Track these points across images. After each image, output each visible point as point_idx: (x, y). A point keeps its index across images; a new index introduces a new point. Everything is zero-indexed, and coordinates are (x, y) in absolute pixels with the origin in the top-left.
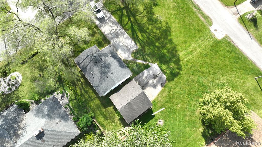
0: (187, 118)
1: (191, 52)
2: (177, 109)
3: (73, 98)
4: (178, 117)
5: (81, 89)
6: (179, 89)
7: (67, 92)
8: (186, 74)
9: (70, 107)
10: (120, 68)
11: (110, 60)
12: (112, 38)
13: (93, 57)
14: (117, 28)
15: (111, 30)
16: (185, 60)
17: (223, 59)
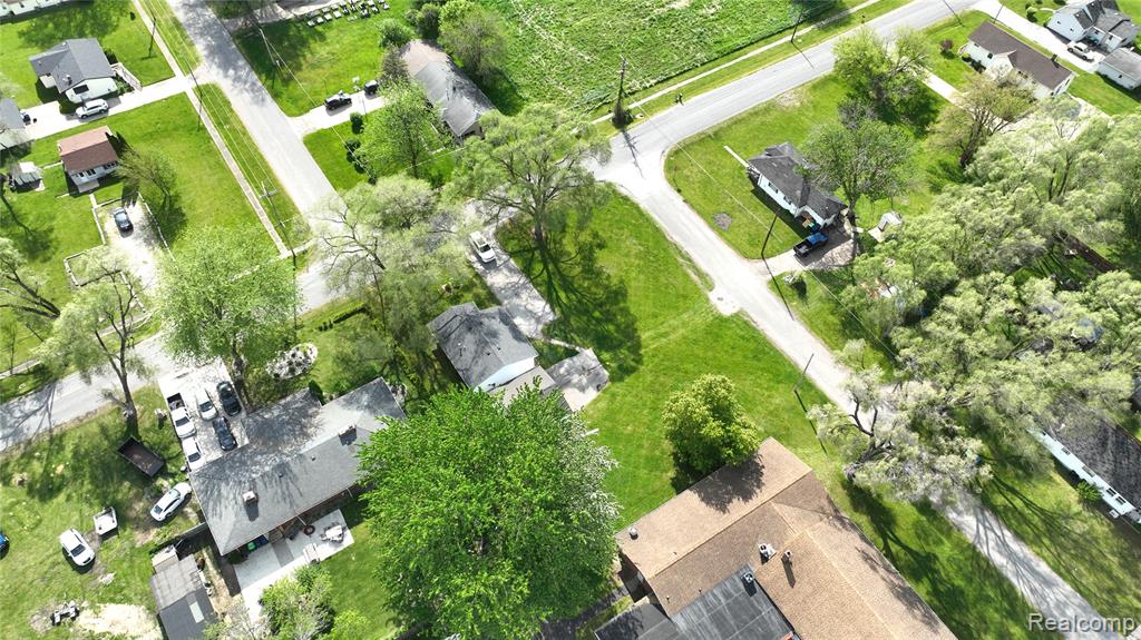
1: (665, 335)
2: (625, 433)
5: (432, 383)
6: (633, 398)
8: (650, 371)
10: (516, 342)
11: (496, 324)
12: (506, 297)
14: (519, 280)
16: (652, 347)
17: (731, 351)
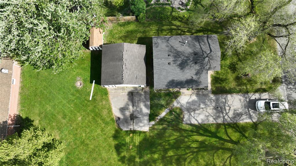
0: (60, 117)
2: (78, 114)
3: (174, 14)
4: (69, 108)
6: (98, 134)
7: (185, 11)
8: (109, 159)
9: (166, 4)
10: (170, 79)
11: (189, 73)
13: (205, 55)
14: (229, 117)
15: (230, 107)
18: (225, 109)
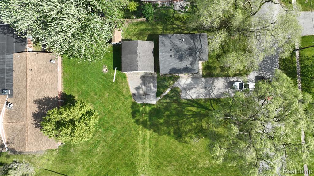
0: (92, 94)
1: (143, 143)
2: (106, 92)
3: (175, 15)
4: (99, 87)
5: (178, 26)
6: (120, 106)
7: (184, 13)
8: (128, 123)
9: (170, 8)
10: (172, 67)
12: (207, 82)
13: (197, 50)
14: (214, 94)
15: (215, 87)
16: (140, 132)
17: (117, 167)
18: (212, 88)
